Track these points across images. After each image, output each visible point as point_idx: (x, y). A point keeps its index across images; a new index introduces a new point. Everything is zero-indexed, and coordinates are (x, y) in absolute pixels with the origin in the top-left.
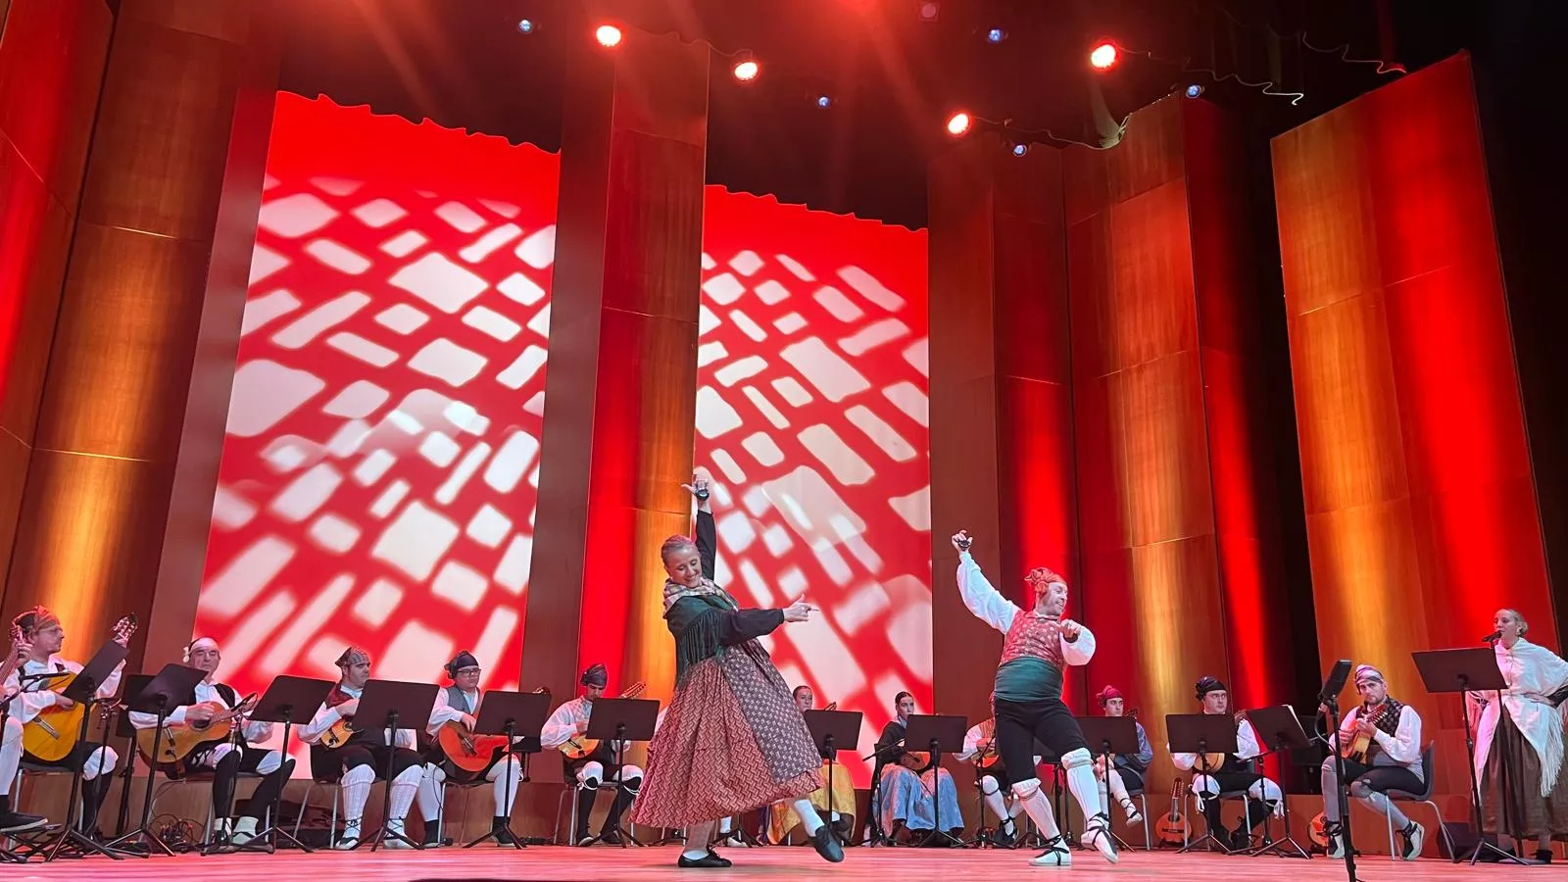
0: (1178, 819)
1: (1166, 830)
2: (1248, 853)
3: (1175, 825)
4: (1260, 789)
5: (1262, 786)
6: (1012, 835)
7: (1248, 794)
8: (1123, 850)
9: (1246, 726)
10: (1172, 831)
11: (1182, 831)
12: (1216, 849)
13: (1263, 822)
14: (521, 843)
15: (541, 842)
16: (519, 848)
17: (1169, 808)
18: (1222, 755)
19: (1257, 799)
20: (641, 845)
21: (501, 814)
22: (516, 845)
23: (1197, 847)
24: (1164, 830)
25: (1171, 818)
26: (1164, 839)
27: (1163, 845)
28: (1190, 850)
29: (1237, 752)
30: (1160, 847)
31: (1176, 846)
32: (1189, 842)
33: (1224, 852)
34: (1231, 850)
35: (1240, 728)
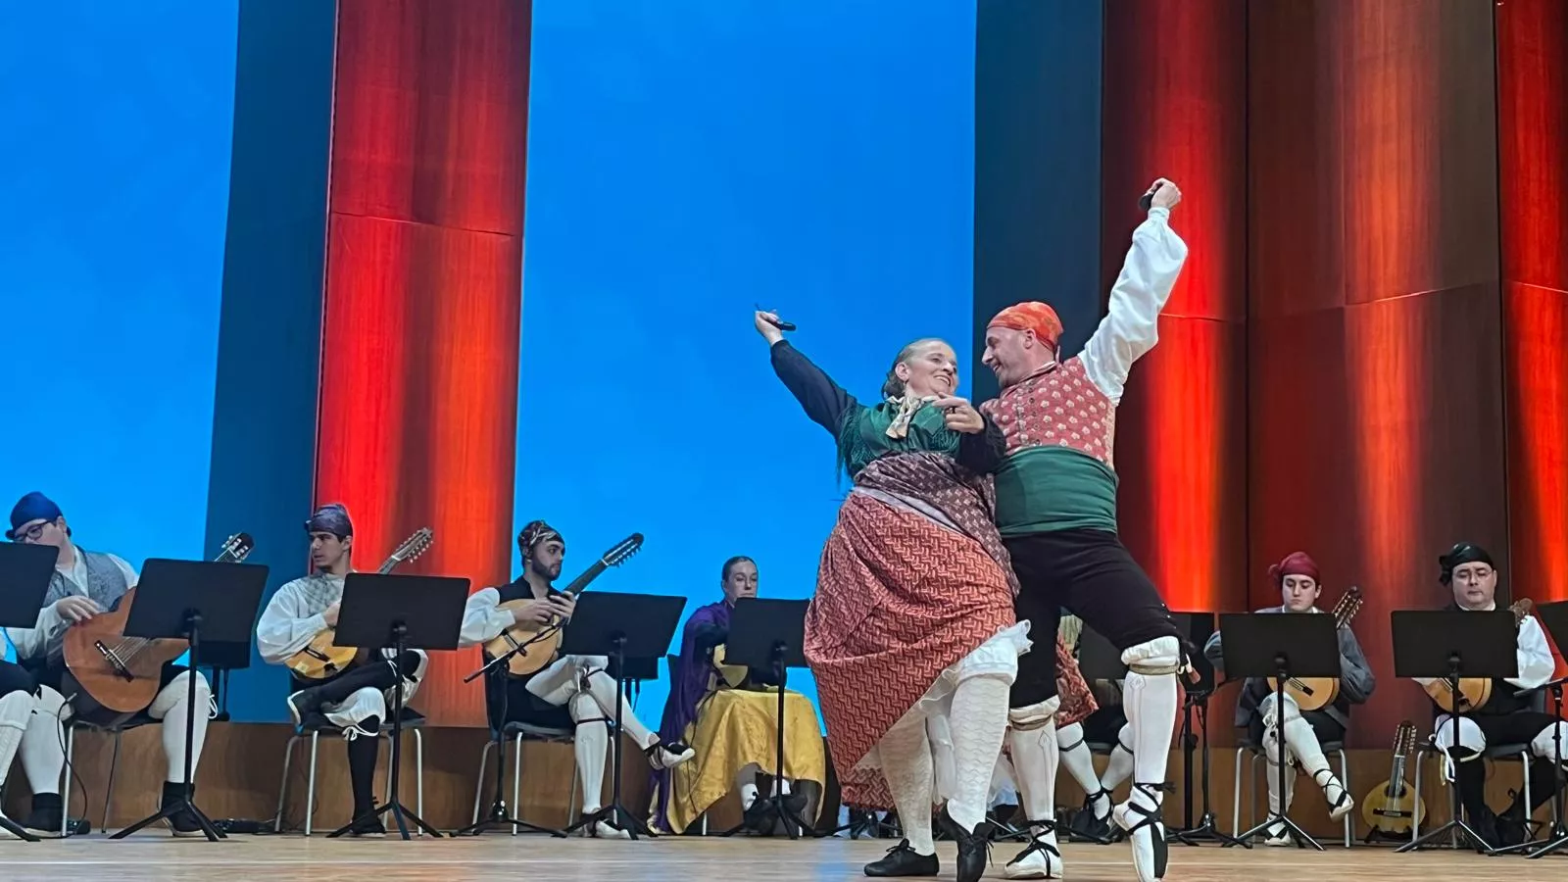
0: (1403, 793)
1: (1381, 813)
2: (1524, 852)
3: (1396, 804)
4: (1554, 741)
5: (1557, 737)
6: (1105, 819)
7: (1530, 751)
8: (1301, 846)
9: (1531, 626)
10: (1392, 814)
11: (1408, 814)
12: (1468, 846)
13: (1553, 798)
14: (216, 831)
15: (251, 829)
16: (212, 839)
17: (1387, 772)
18: (1489, 681)
19: (1545, 758)
20: (437, 835)
21: (177, 776)
22: (207, 834)
23: (1433, 840)
24: (1376, 812)
25: (1390, 792)
26: (1377, 826)
27: (1374, 838)
28: (1421, 848)
29: (1516, 676)
30: (1367, 840)
31: (1398, 840)
32: (1420, 833)
33: (1481, 850)
34: (1494, 847)
35: (1522, 632)
